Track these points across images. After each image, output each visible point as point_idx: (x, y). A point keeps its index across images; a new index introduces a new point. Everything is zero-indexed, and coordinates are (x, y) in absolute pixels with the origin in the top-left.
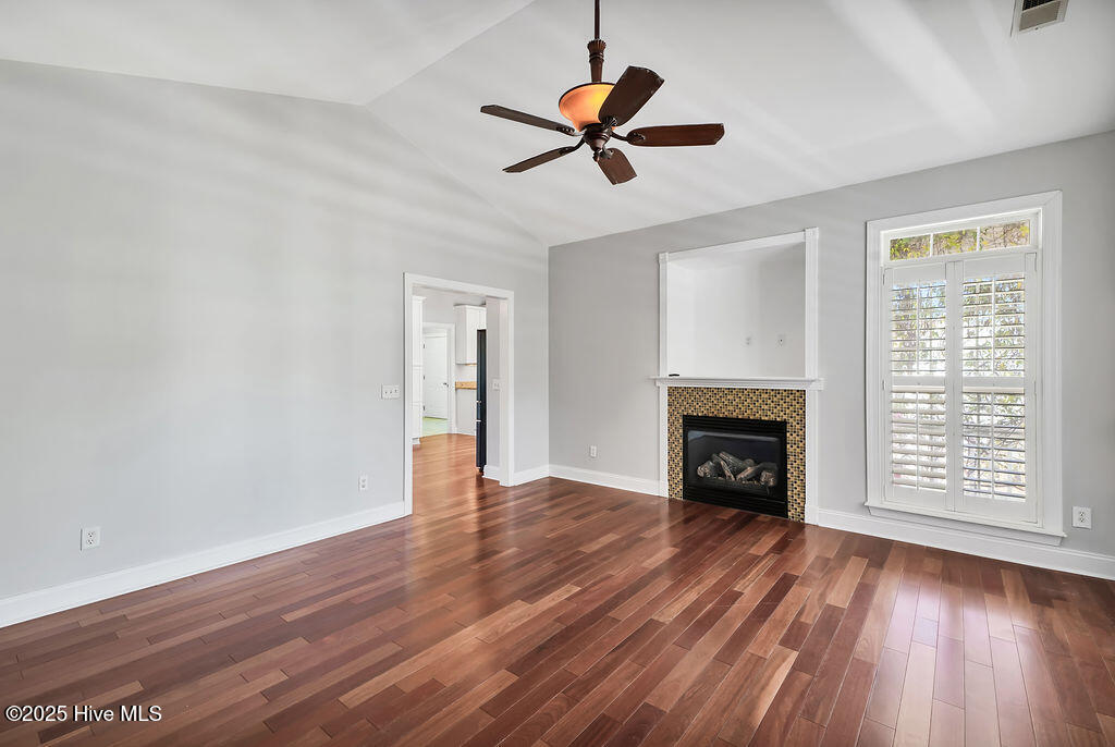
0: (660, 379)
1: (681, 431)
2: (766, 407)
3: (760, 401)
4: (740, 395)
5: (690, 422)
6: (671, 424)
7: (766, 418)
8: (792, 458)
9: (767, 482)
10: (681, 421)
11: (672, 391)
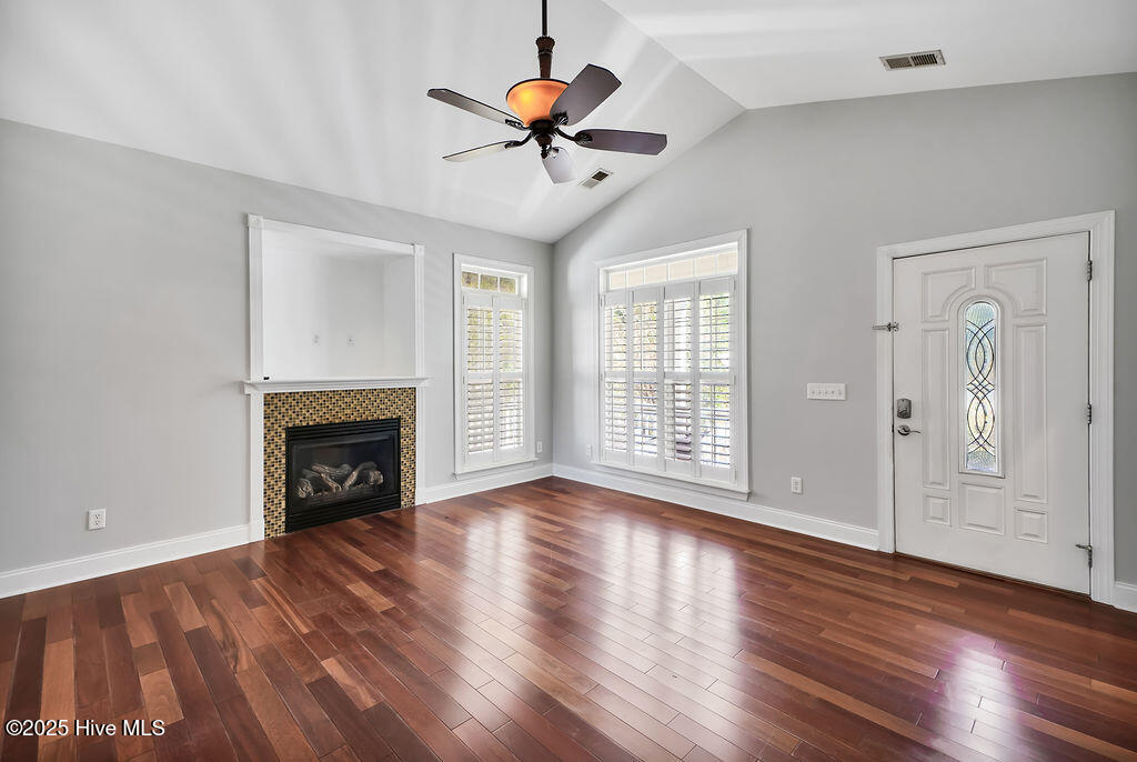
0: (251, 385)
1: (283, 448)
2: (383, 406)
3: (378, 401)
4: (358, 396)
5: (295, 435)
6: (268, 441)
7: (384, 417)
8: (405, 451)
9: (376, 481)
10: (284, 436)
11: (270, 400)
